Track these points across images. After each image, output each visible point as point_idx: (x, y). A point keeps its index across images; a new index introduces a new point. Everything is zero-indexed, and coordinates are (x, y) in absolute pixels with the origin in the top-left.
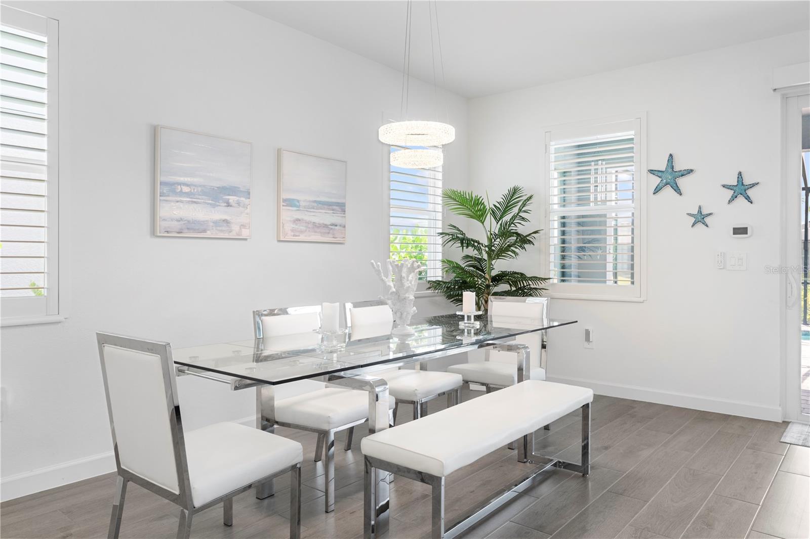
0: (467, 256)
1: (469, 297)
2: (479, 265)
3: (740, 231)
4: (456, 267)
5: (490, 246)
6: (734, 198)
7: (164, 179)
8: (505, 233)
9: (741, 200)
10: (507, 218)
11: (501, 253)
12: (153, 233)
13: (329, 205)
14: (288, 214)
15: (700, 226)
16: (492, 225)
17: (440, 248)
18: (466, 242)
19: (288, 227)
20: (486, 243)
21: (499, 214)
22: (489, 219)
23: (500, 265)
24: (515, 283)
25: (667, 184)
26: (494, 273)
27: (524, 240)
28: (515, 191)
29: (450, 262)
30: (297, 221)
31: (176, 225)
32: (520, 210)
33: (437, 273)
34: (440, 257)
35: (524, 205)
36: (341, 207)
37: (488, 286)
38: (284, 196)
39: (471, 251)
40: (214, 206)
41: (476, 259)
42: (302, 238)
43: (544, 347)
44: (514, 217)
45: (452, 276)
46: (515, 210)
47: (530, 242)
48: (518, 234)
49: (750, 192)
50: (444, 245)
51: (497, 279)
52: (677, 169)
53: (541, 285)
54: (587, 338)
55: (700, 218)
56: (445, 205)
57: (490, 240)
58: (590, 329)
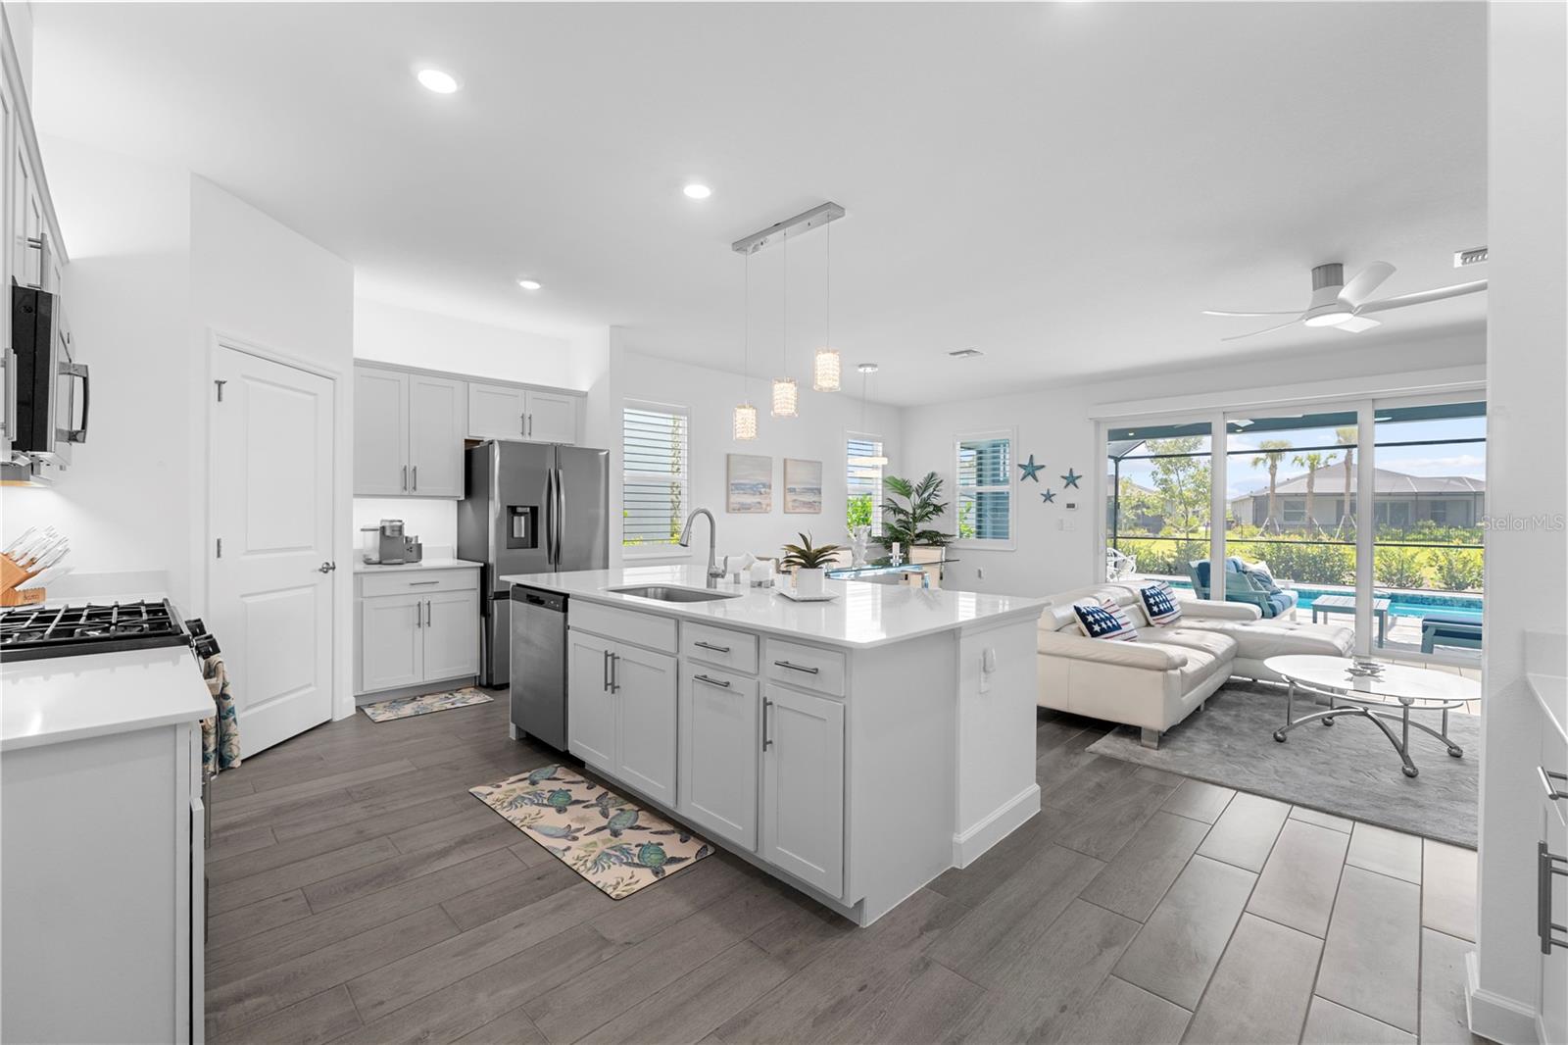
0: (899, 520)
1: (896, 546)
2: (906, 525)
3: (1071, 506)
4: (891, 528)
5: (914, 513)
6: (1068, 485)
7: (732, 482)
8: (925, 504)
9: (1071, 486)
10: (926, 495)
11: (921, 518)
12: (728, 511)
13: (812, 490)
14: (791, 497)
15: (1048, 502)
16: (915, 499)
17: (880, 515)
18: (897, 510)
19: (790, 504)
20: (911, 512)
21: (920, 492)
22: (914, 496)
23: (921, 527)
24: (932, 539)
25: (1029, 474)
26: (917, 532)
27: (938, 509)
28: (933, 475)
29: (887, 524)
30: (795, 501)
31: (737, 506)
32: (934, 490)
33: (878, 532)
34: (880, 520)
35: (937, 486)
36: (819, 491)
37: (913, 541)
38: (789, 486)
39: (902, 517)
40: (754, 495)
41: (905, 522)
42: (797, 511)
43: (941, 578)
44: (930, 495)
45: (888, 534)
46: (931, 489)
47: (942, 511)
48: (935, 506)
49: (1077, 482)
50: (883, 512)
51: (919, 536)
52: (1035, 464)
53: (950, 540)
54: (980, 576)
55: (1048, 497)
56: (883, 486)
57: (914, 510)
58: (982, 569)
